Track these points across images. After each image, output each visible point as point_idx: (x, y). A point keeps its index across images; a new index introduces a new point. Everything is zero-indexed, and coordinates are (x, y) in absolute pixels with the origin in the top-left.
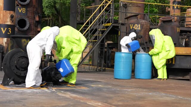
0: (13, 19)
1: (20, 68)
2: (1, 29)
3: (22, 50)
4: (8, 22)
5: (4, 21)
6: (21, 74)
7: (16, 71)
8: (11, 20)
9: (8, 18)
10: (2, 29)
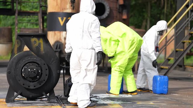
0: (75, 3)
1: (28, 78)
2: (58, 19)
3: (33, 53)
4: (67, 9)
5: (62, 9)
6: (29, 87)
7: (22, 81)
8: (72, 6)
9: (67, 4)
10: (60, 19)
